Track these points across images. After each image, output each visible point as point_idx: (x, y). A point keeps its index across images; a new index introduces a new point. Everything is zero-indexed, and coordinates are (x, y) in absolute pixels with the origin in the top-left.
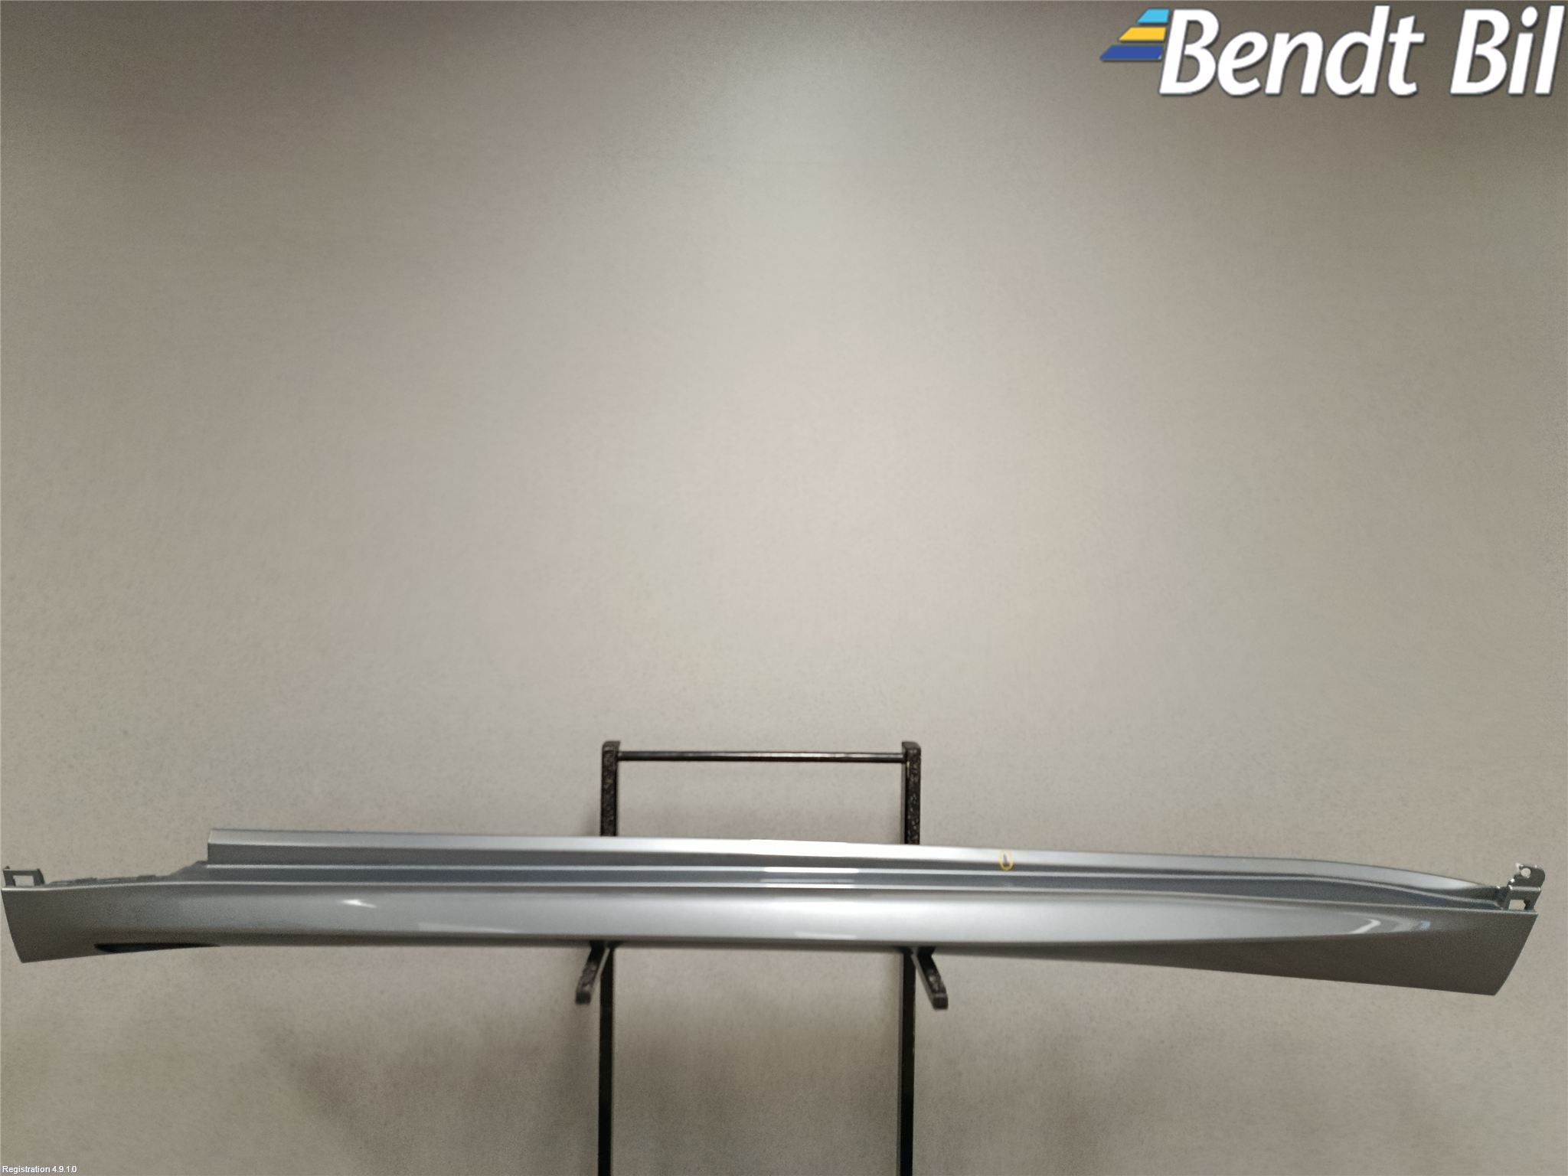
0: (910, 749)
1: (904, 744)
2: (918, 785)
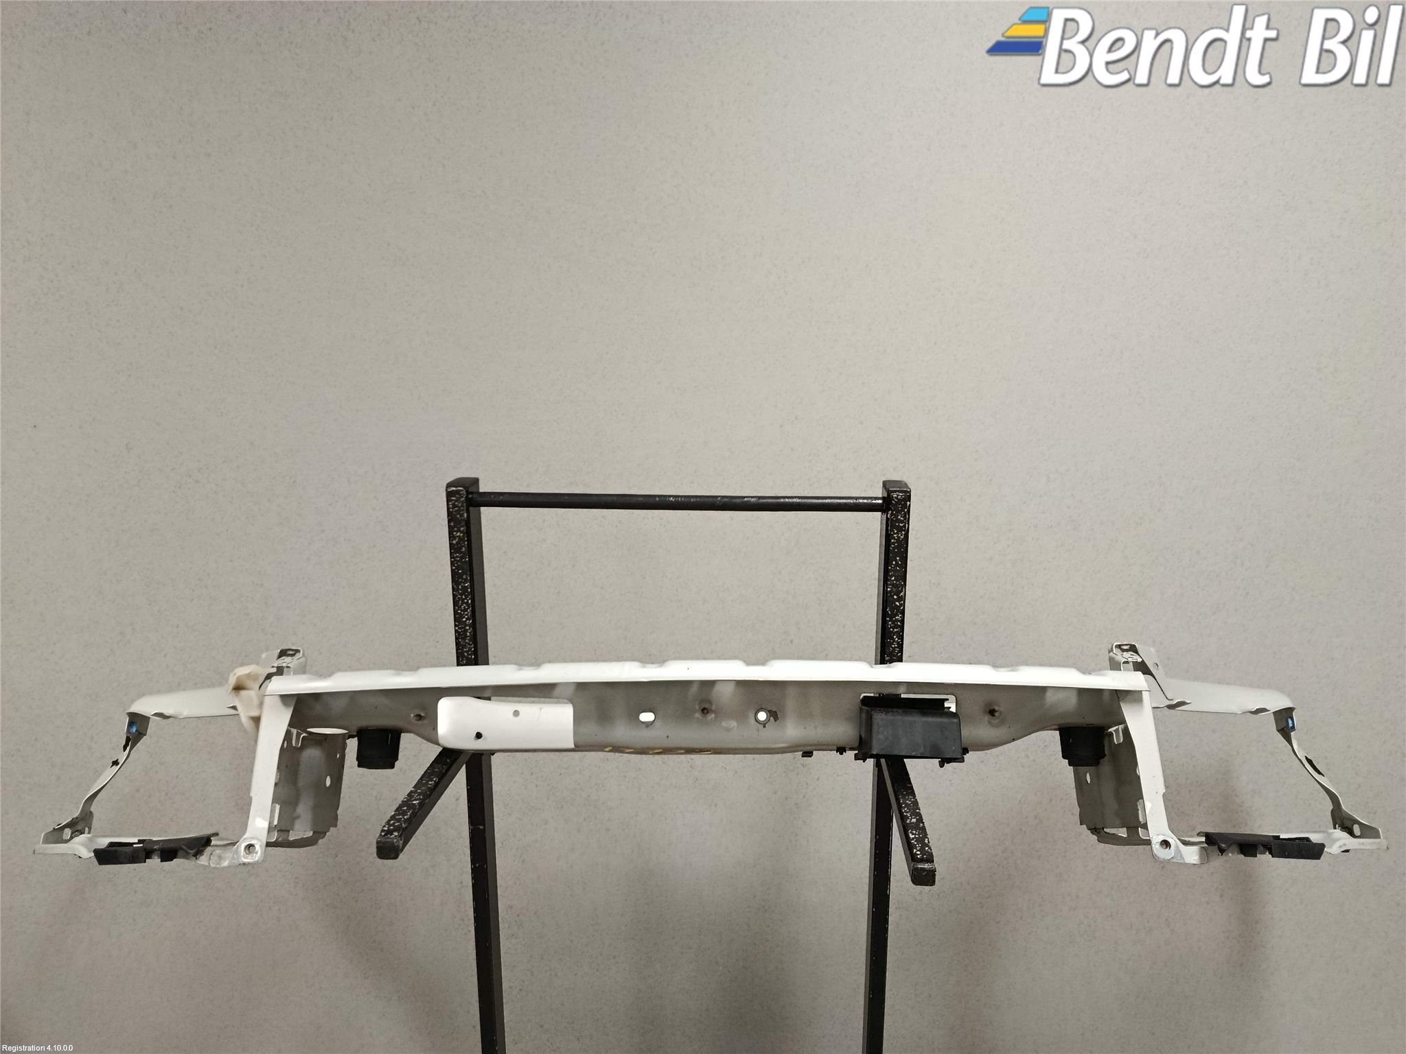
0: (895, 491)
1: (885, 484)
2: (904, 544)
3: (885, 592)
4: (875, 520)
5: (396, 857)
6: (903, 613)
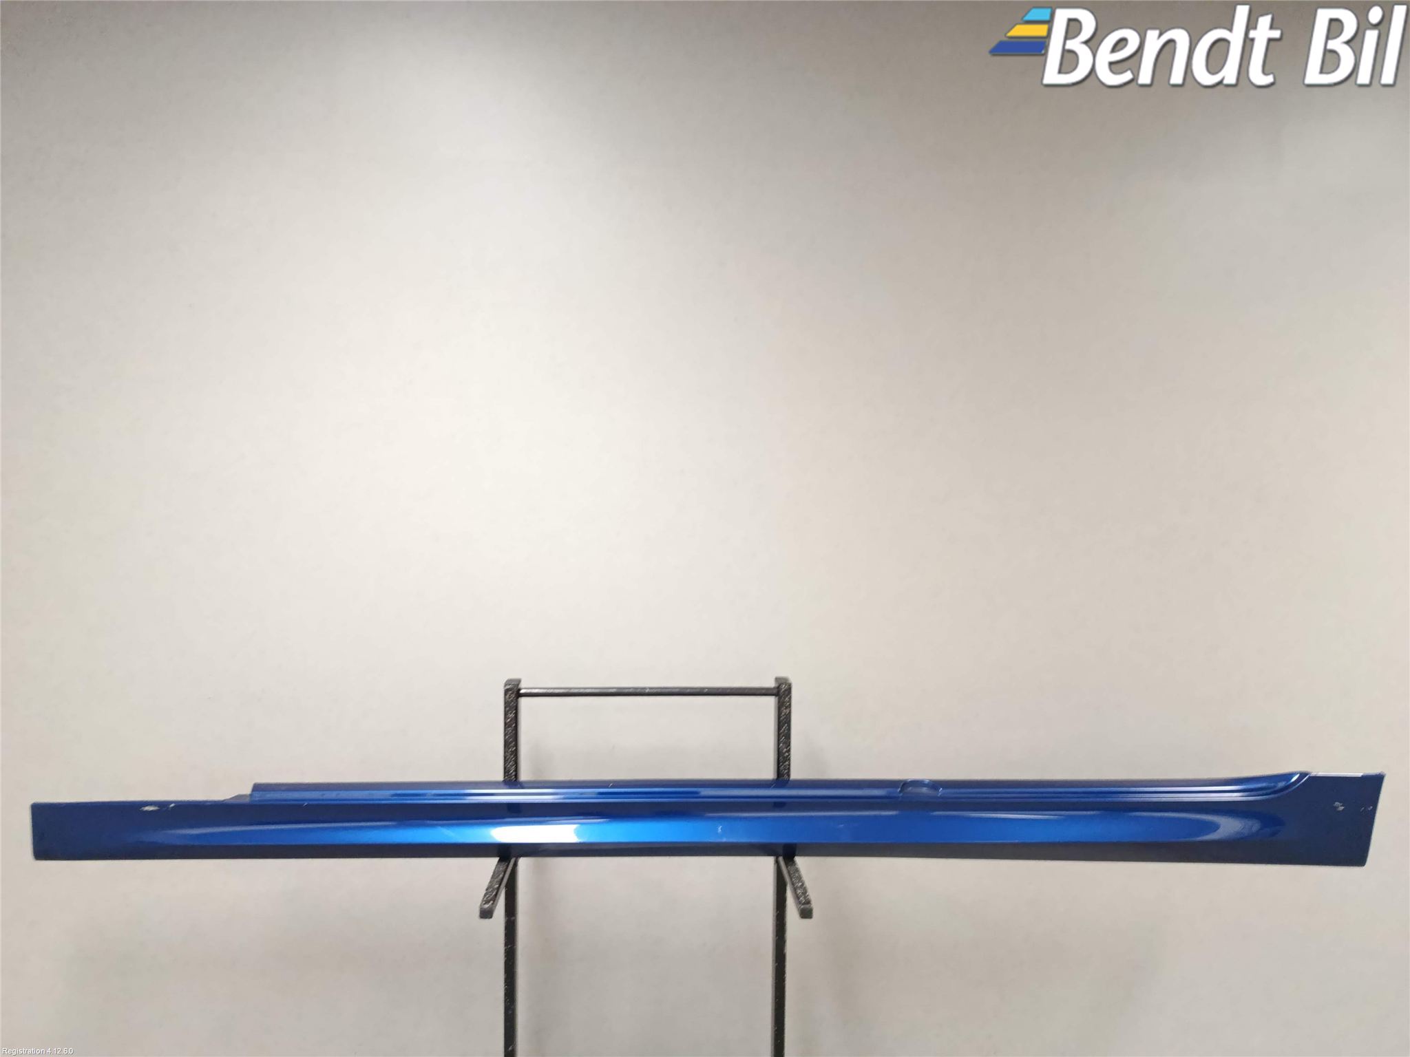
3: (779, 749)
4: (771, 701)
5: (491, 917)
6: (789, 759)
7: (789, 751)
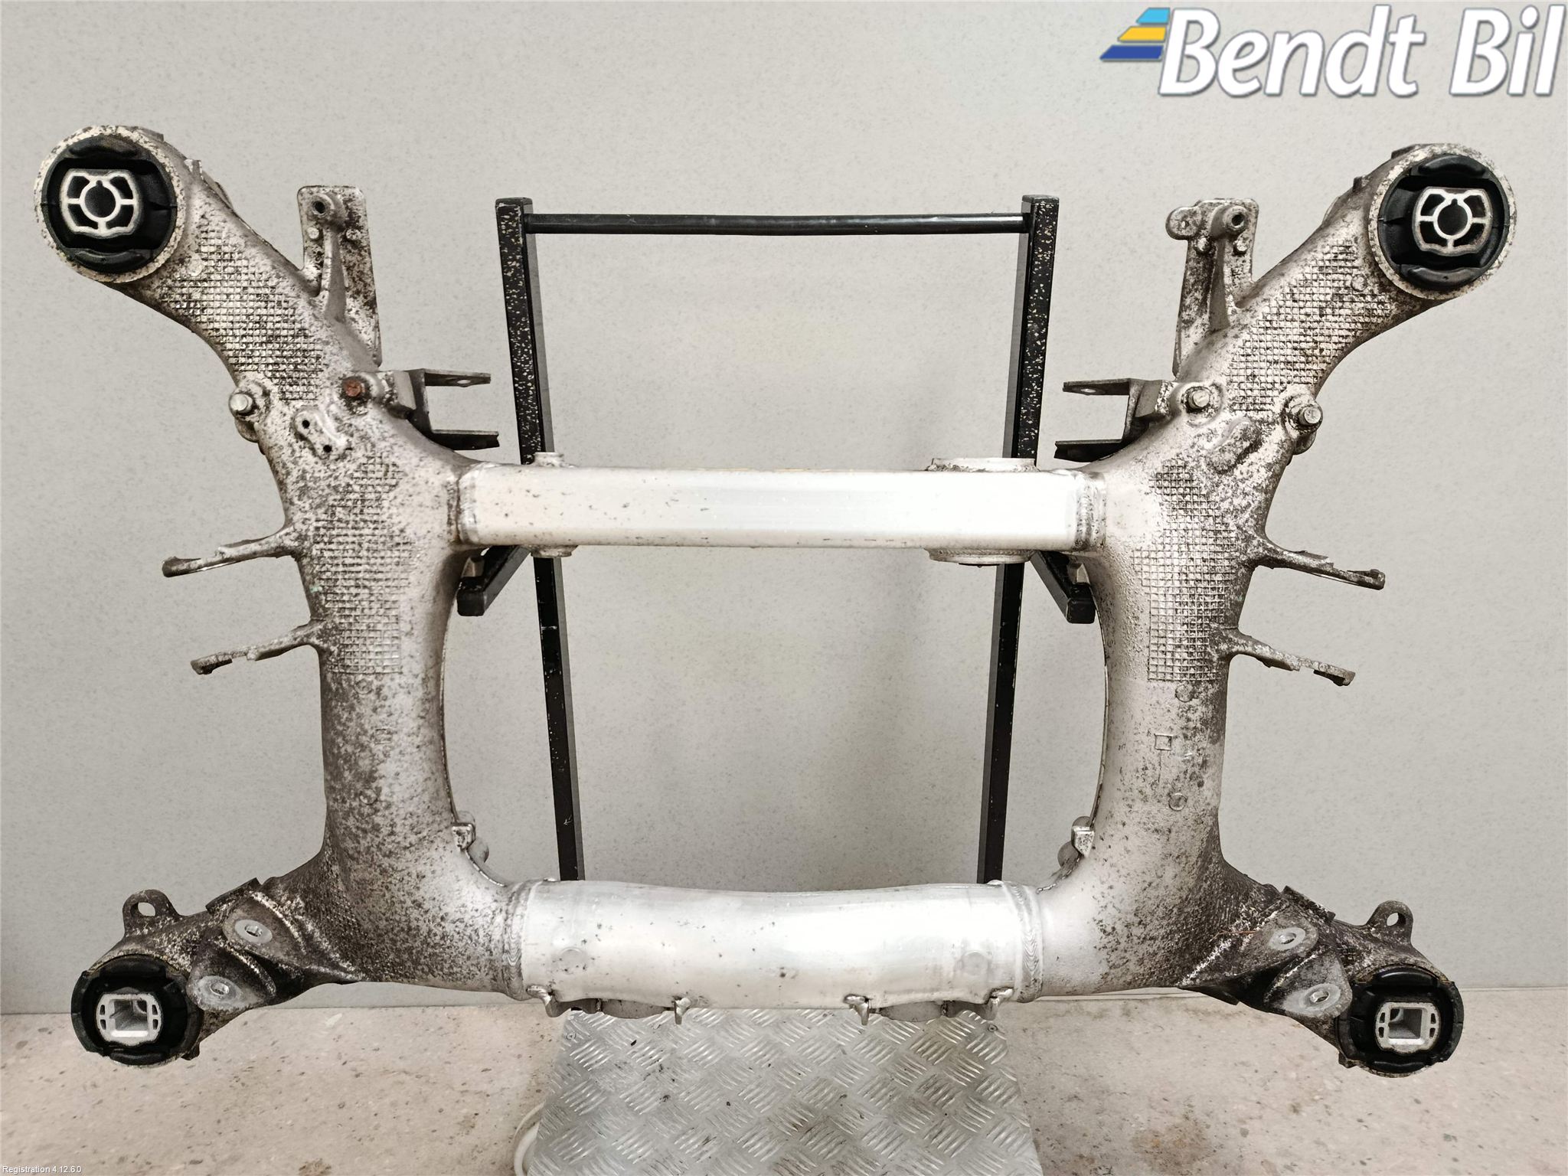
3: (1024, 328)
6: (1044, 355)
7: (1044, 336)
